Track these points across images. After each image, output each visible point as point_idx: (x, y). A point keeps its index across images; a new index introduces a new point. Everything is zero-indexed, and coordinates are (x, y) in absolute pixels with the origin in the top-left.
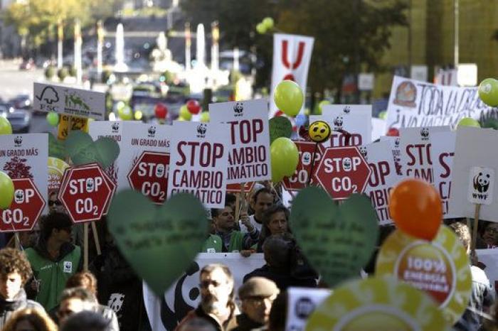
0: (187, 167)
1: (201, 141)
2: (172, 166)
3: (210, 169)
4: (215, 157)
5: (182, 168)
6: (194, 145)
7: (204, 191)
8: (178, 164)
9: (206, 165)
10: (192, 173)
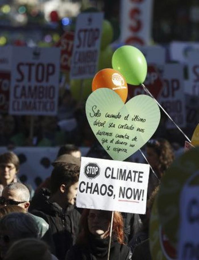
0: (25, 83)
1: (37, 62)
2: (13, 83)
3: (44, 84)
4: (49, 74)
5: (21, 84)
6: (30, 65)
7: (40, 102)
8: (18, 81)
9: (41, 81)
10: (30, 88)
